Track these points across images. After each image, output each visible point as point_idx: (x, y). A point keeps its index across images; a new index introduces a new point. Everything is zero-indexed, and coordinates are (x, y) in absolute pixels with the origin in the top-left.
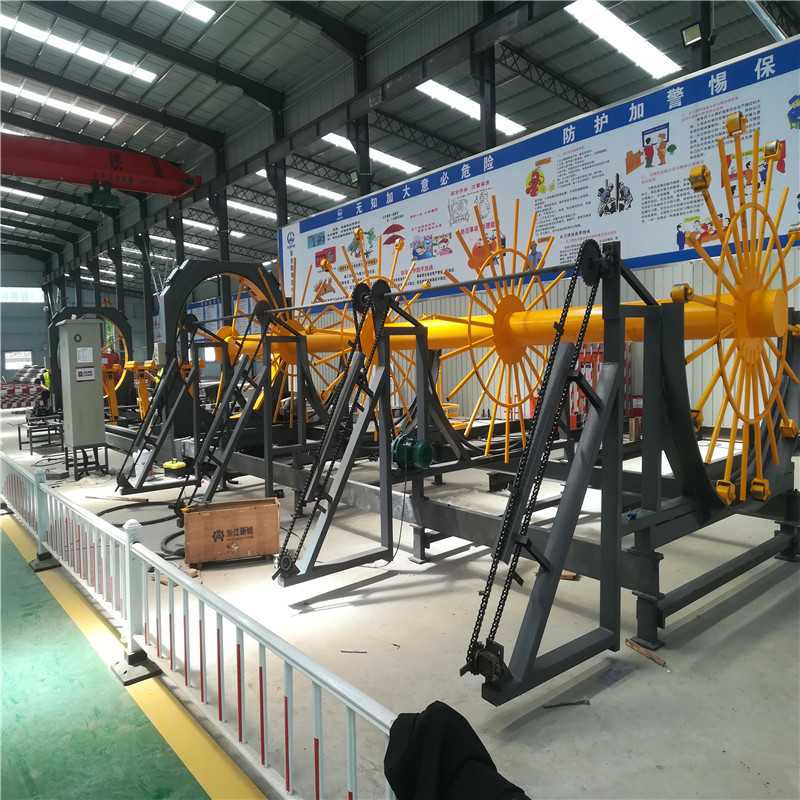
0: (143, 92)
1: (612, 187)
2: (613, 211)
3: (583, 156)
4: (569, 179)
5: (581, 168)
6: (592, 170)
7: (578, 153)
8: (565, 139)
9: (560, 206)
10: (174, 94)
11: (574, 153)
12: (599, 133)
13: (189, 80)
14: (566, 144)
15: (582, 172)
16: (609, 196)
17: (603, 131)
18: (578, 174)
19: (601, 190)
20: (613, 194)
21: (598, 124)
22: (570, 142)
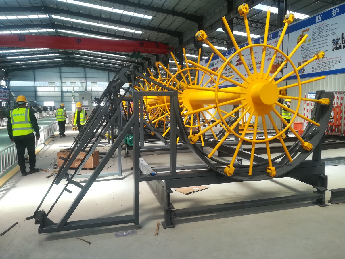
0: (149, 22)
1: (340, 39)
2: (340, 48)
3: (325, 27)
4: (318, 37)
5: (324, 32)
6: (330, 32)
7: (323, 26)
8: (316, 21)
9: (313, 48)
10: (161, 22)
11: (321, 26)
12: (334, 17)
13: (165, 17)
14: (317, 23)
15: (324, 34)
16: (338, 42)
17: (336, 16)
18: (322, 34)
19: (334, 40)
20: (340, 41)
21: (333, 13)
22: (319, 22)
